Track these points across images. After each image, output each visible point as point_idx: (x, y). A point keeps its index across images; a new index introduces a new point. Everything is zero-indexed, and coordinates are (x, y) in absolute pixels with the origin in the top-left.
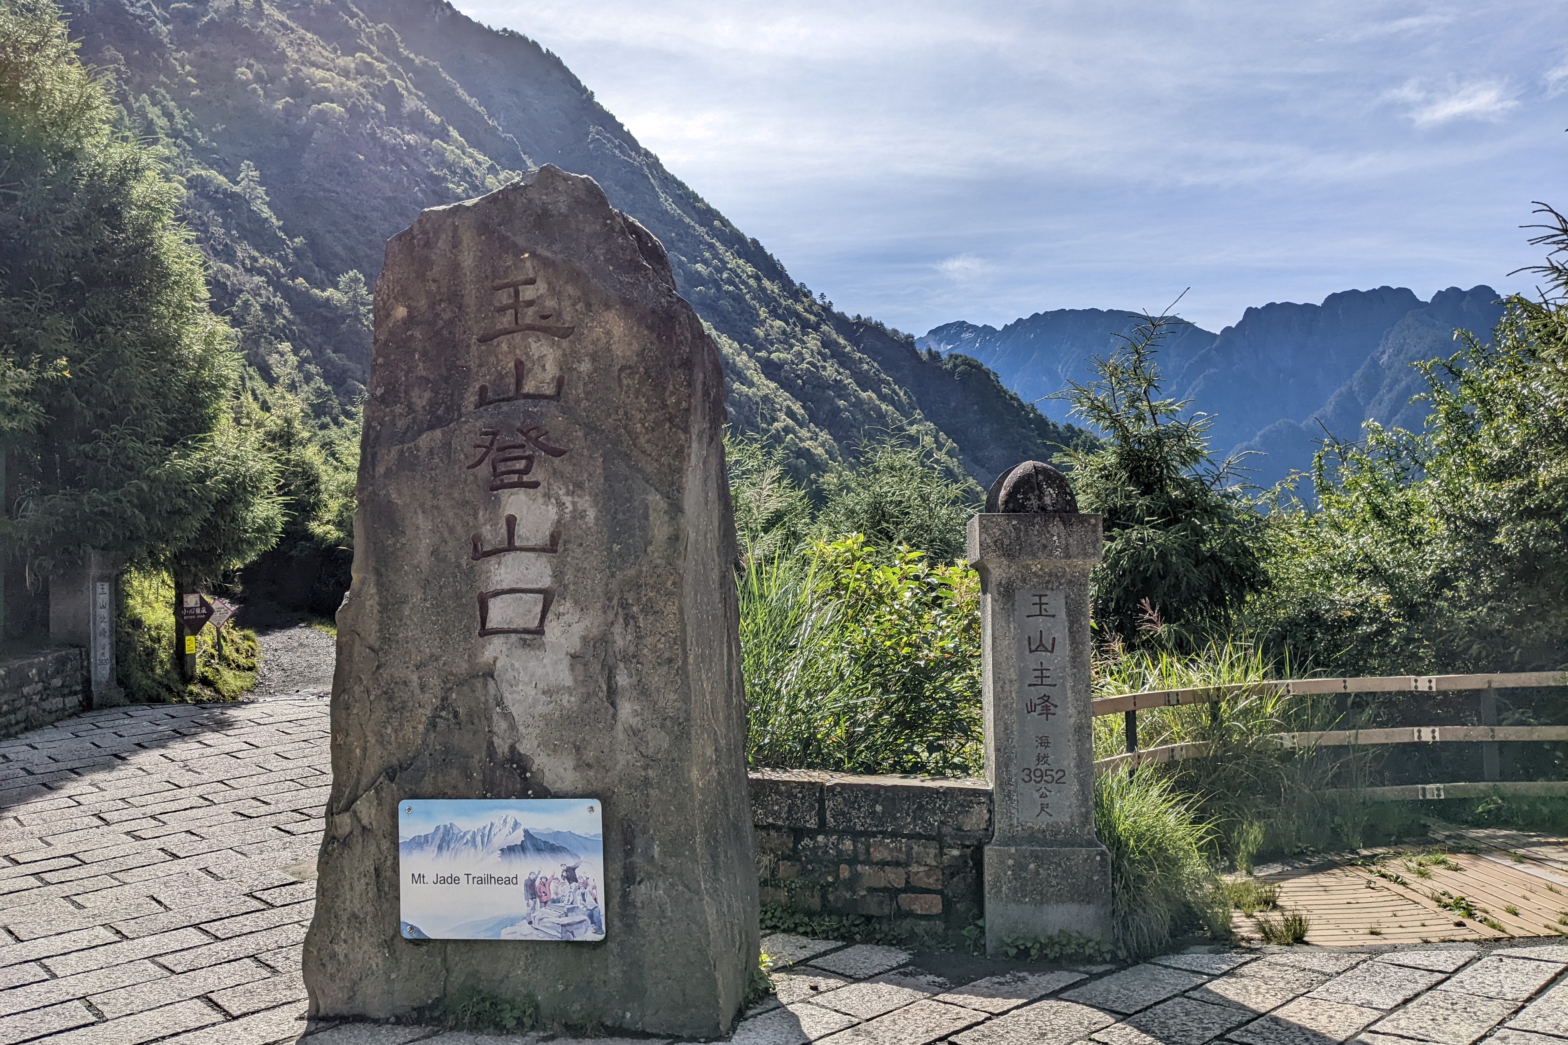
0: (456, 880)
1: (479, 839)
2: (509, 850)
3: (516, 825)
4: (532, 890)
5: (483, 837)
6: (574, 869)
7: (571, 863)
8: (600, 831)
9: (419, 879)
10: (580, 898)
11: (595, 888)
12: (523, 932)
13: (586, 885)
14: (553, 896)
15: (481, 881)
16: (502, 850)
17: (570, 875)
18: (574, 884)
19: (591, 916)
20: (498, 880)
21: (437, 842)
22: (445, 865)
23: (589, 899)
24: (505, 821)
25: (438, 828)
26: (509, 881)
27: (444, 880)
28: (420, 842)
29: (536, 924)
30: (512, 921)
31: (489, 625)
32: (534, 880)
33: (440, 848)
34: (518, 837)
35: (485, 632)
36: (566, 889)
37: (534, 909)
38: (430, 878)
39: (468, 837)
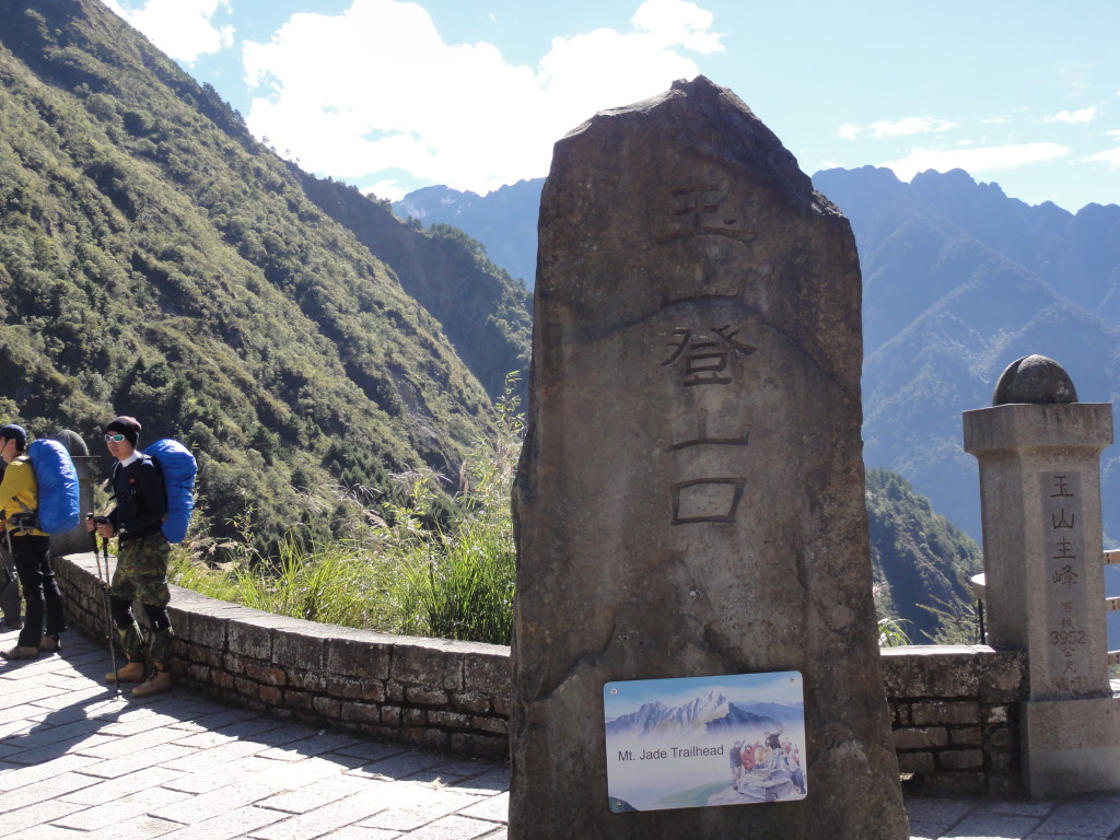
0: (662, 755)
1: (685, 715)
2: (715, 723)
3: (721, 699)
4: (738, 758)
5: (689, 712)
6: (777, 736)
7: (774, 731)
8: (802, 700)
9: (626, 756)
10: (782, 763)
11: (797, 752)
12: (731, 798)
13: (788, 749)
14: (757, 762)
15: (688, 754)
16: (708, 724)
17: (774, 742)
18: (777, 750)
19: (794, 778)
20: (704, 752)
21: (644, 720)
22: (652, 742)
23: (791, 762)
24: (710, 697)
25: (643, 707)
26: (715, 752)
27: (651, 756)
28: (625, 722)
29: (741, 790)
30: (718, 788)
31: (681, 515)
32: (740, 749)
33: (646, 725)
34: (724, 710)
35: (678, 522)
36: (770, 756)
37: (739, 776)
38: (637, 754)
39: (675, 713)
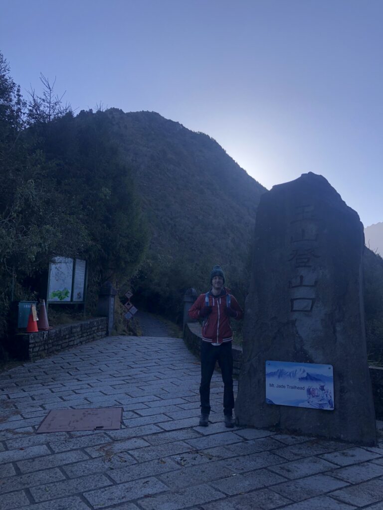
0: (284, 387)
1: (292, 375)
2: (302, 379)
3: (304, 371)
4: (309, 392)
5: (293, 374)
6: (323, 386)
7: (322, 384)
8: (332, 375)
9: (272, 385)
10: (325, 396)
11: (331, 393)
12: (306, 405)
13: (327, 392)
14: (316, 394)
15: (292, 388)
16: (299, 379)
17: (322, 388)
18: (323, 391)
19: (329, 402)
20: (298, 388)
21: (278, 374)
22: (280, 382)
23: (329, 396)
24: (301, 370)
25: (278, 370)
26: (302, 388)
27: (280, 387)
28: (272, 374)
29: (310, 403)
30: (303, 401)
31: (294, 309)
32: (310, 389)
33: (279, 376)
34: (305, 375)
35: (292, 311)
36: (321, 393)
37: (310, 398)
38: (276, 385)
39: (288, 374)
